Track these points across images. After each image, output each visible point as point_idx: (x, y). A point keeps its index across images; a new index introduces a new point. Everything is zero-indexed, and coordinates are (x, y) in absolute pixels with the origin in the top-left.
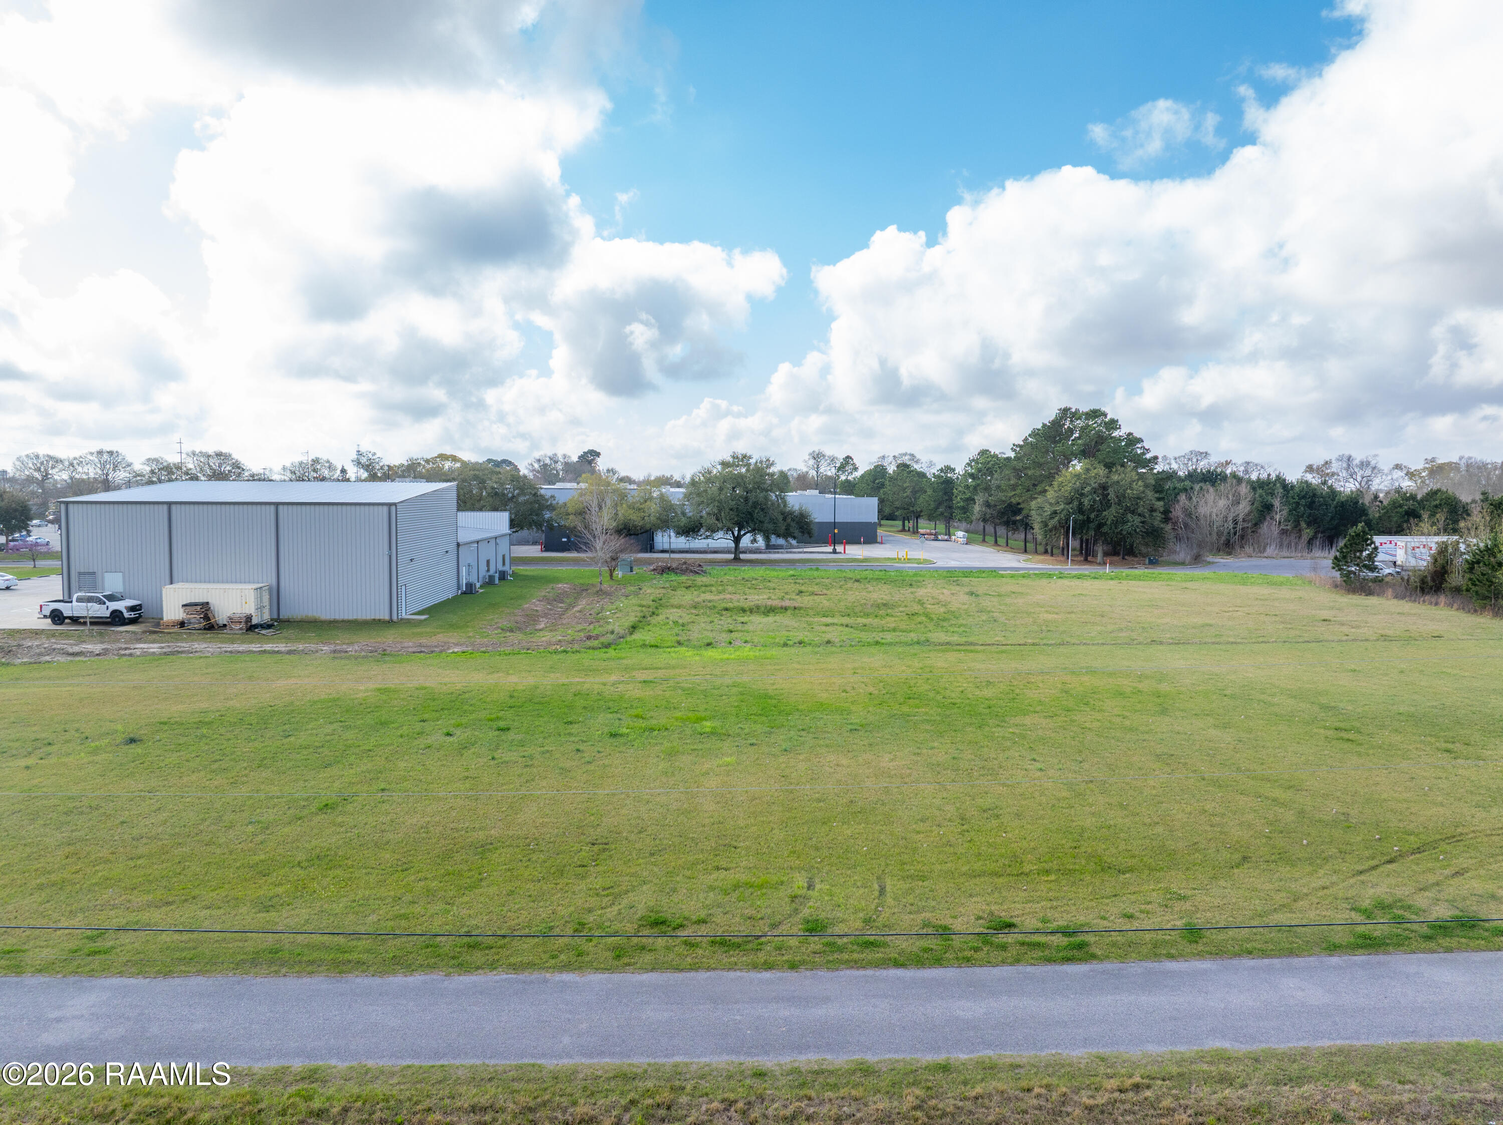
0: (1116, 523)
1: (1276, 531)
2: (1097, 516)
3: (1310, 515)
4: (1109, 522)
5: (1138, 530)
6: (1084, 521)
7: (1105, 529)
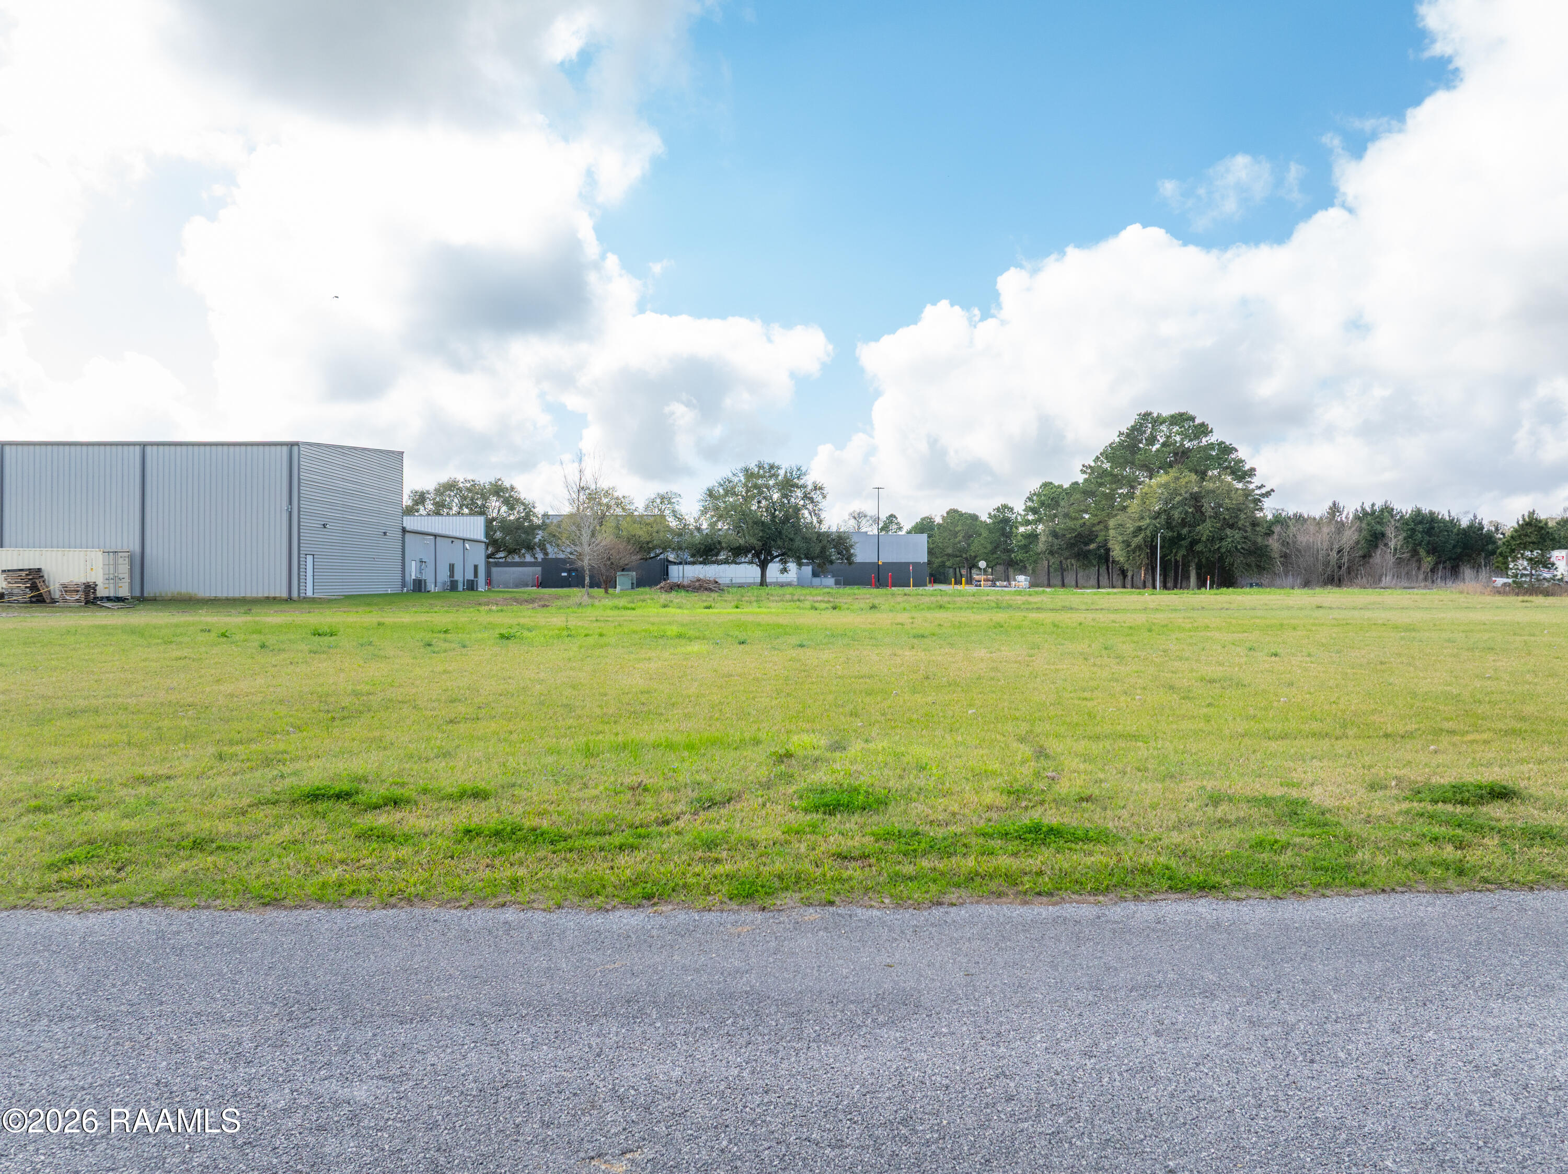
0: (1211, 540)
1: (1390, 560)
2: (1190, 532)
3: (1429, 543)
4: (1204, 539)
5: (1239, 547)
6: (1173, 537)
7: (1199, 547)
